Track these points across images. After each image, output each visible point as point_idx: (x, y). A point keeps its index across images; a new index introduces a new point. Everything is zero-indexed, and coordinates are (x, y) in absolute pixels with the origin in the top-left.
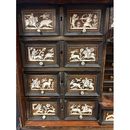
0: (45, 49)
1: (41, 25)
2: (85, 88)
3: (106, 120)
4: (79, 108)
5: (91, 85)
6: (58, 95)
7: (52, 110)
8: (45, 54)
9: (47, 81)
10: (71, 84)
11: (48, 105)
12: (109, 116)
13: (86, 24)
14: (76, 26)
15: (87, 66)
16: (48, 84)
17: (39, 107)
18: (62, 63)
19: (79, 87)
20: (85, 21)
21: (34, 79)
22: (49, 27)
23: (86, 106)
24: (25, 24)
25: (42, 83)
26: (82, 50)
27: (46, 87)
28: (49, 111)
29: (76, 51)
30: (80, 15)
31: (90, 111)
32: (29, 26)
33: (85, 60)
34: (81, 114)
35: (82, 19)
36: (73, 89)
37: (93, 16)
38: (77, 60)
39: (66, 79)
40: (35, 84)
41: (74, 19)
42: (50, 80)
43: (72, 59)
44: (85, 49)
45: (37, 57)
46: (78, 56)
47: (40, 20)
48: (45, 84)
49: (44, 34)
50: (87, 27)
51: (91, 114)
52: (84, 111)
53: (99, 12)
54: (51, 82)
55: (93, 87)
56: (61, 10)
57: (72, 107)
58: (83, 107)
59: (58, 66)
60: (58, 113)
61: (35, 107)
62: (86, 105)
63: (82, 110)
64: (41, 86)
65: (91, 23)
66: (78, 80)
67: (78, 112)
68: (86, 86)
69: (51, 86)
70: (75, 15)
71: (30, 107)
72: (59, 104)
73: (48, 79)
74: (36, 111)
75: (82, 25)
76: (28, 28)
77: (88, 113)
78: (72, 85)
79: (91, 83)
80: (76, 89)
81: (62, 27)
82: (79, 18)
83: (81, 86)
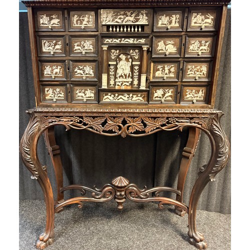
0: (55, 41)
1: (52, 23)
2: (87, 74)
3: (104, 100)
4: (83, 93)
5: (91, 72)
6: (66, 80)
7: (61, 94)
8: (55, 46)
9: (57, 68)
11: (58, 90)
12: (105, 97)
13: (84, 23)
14: (77, 24)
15: (87, 55)
16: (58, 70)
17: (51, 91)
18: (68, 53)
19: (82, 73)
20: (83, 20)
21: (47, 66)
22: (58, 24)
23: (89, 91)
24: (40, 22)
25: (52, 70)
26: (82, 43)
27: (56, 73)
28: (59, 95)
29: (78, 43)
30: (79, 16)
32: (43, 24)
33: (85, 51)
34: (85, 98)
35: (81, 18)
36: (77, 75)
38: (79, 51)
39: (71, 67)
40: (47, 71)
41: (75, 18)
42: (59, 67)
43: (76, 50)
44: (85, 42)
45: (49, 48)
46: (80, 48)
47: (51, 19)
48: (55, 71)
49: (54, 30)
51: (93, 98)
52: (87, 96)
53: (93, 13)
54: (60, 69)
55: (93, 74)
56: (66, 12)
57: (77, 92)
58: (86, 92)
59: (65, 56)
60: (67, 98)
61: (48, 91)
62: (88, 89)
63: (85, 95)
64: (52, 73)
65: (88, 22)
66: (81, 68)
67: (82, 97)
68: (87, 73)
69: (60, 72)
70: (76, 16)
71: (44, 91)
72: (67, 89)
73: (57, 66)
74: (48, 95)
75: (81, 23)
76: (42, 25)
77: (91, 97)
78: (76, 72)
79: (91, 70)
80: (79, 75)
81: (67, 24)
83: (84, 72)
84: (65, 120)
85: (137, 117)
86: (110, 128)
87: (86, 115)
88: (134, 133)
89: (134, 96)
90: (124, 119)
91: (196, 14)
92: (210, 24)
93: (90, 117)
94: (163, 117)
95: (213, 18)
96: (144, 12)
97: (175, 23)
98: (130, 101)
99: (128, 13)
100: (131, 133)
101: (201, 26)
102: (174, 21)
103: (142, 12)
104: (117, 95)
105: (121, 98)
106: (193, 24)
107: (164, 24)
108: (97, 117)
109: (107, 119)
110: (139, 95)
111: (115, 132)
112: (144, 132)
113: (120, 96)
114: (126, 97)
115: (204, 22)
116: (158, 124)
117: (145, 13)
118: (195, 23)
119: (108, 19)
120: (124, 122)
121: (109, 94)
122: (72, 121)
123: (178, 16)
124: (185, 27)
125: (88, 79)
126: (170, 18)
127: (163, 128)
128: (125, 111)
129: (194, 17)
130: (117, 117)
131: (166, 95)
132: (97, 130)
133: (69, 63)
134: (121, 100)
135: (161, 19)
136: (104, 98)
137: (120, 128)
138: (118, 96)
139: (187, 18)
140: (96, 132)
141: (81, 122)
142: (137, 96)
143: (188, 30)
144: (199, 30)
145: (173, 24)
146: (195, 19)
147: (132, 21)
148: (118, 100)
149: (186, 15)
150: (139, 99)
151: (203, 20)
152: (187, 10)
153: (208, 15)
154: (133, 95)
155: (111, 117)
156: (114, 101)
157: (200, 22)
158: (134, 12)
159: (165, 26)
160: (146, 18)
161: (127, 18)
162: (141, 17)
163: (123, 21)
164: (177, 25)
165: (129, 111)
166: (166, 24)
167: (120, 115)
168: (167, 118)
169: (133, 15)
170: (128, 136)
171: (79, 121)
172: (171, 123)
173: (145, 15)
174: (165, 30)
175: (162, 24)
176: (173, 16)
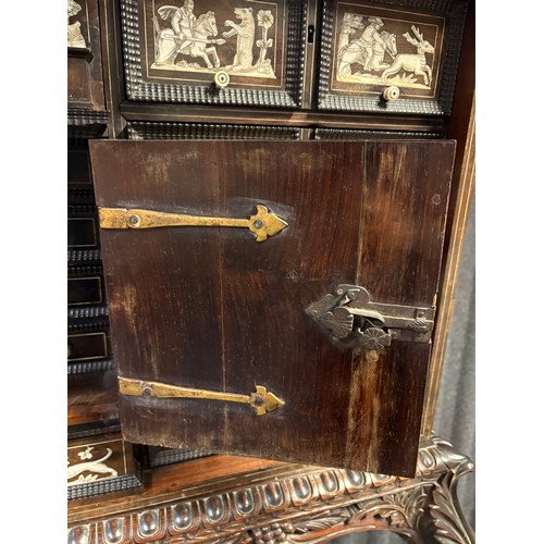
91: (357, 21)
92: (420, 79)
95: (431, 49)
97: (256, 55)
101: (381, 88)
102: (244, 47)
106: (344, 75)
107: (190, 59)
115: (396, 67)
118: (356, 68)
123: (268, 18)
124: (305, 86)
126: (221, 27)
129: (351, 38)
135: (166, 24)
139: (317, 34)
143: (323, 105)
144: (371, 105)
145: (243, 65)
146: (354, 46)
149: (310, 18)
150: (86, 473)
151: (388, 59)
153: (413, 35)
157: (377, 67)
159: (194, 68)
164: (265, 70)
166: (200, 60)
174: (200, 96)
175: (179, 58)
176: (238, 11)
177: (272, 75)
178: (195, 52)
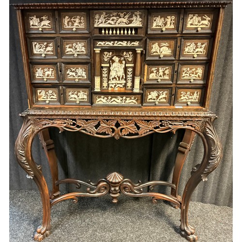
0: (46, 43)
1: (42, 25)
2: (79, 76)
3: (97, 103)
4: (76, 94)
5: (84, 74)
6: (58, 82)
7: (54, 96)
8: (46, 48)
9: (49, 71)
10: (67, 73)
11: (50, 92)
12: (99, 100)
13: (76, 24)
14: (68, 25)
15: (80, 57)
16: (50, 73)
17: (43, 93)
18: (60, 55)
19: (75, 76)
20: (75, 22)
21: (38, 69)
22: (48, 26)
23: (82, 93)
24: (29, 24)
25: (44, 72)
26: (74, 44)
27: (48, 76)
28: (51, 97)
29: (70, 45)
30: (70, 17)
31: (85, 97)
32: (33, 25)
33: (77, 53)
34: (78, 100)
36: (70, 78)
37: (81, 18)
38: (71, 53)
39: (63, 69)
40: (39, 73)
41: (66, 20)
42: (51, 69)
43: (67, 52)
44: (77, 44)
45: (40, 50)
46: (72, 49)
47: (41, 20)
48: (47, 73)
49: (45, 32)
50: (77, 26)
51: (86, 100)
52: (80, 97)
53: (85, 14)
54: (52, 71)
55: (86, 76)
56: (56, 13)
57: (70, 93)
58: (79, 93)
59: (56, 58)
60: (59, 100)
61: (40, 93)
62: (81, 91)
63: (78, 97)
64: (44, 75)
65: (80, 23)
66: (73, 70)
67: (75, 98)
68: (80, 75)
69: (52, 74)
70: (67, 17)
71: (36, 93)
72: (59, 91)
73: (49, 69)
74: (41, 96)
75: (73, 25)
76: (32, 27)
77: (83, 99)
78: (69, 74)
79: (84, 72)
80: (72, 77)
81: (57, 26)
82: (70, 19)
83: (76, 75)
84: (58, 122)
85: (130, 120)
86: (104, 131)
87: (80, 117)
88: (127, 135)
89: (128, 99)
90: (117, 121)
91: (192, 16)
92: (207, 25)
93: (83, 119)
94: (156, 120)
95: (210, 19)
96: (138, 13)
97: (171, 24)
98: (123, 103)
99: (121, 14)
100: (124, 135)
101: (197, 28)
102: (169, 23)
103: (136, 13)
104: (110, 97)
105: (114, 101)
106: (189, 26)
107: (158, 26)
108: (90, 120)
109: (100, 122)
110: (133, 98)
111: (108, 134)
112: (137, 134)
113: (113, 99)
114: (120, 100)
115: (201, 23)
116: (151, 127)
117: (139, 15)
118: (191, 24)
119: (100, 20)
120: (118, 125)
121: (102, 97)
122: (65, 123)
123: (173, 18)
124: (180, 29)
125: (81, 82)
126: (165, 20)
127: (156, 130)
128: (119, 114)
129: (191, 19)
130: (110, 120)
131: (160, 97)
132: (90, 133)
133: (61, 66)
134: (114, 103)
136: (97, 101)
137: (113, 131)
138: (111, 99)
139: (183, 19)
140: (89, 134)
141: (74, 124)
142: (131, 99)
143: (183, 32)
144: (195, 32)
145: (168, 26)
146: (192, 20)
147: (126, 23)
148: (111, 102)
149: (182, 16)
150: (132, 102)
151: (199, 22)
152: (183, 11)
153: (205, 17)
154: (126, 97)
155: (104, 120)
156: (108, 103)
157: (196, 24)
158: (127, 13)
159: (159, 27)
160: (140, 19)
161: (120, 20)
162: (135, 19)
163: (116, 22)
164: (172, 26)
165: (122, 114)
167: (113, 118)
168: (161, 121)
169: (127, 16)
170: (121, 138)
171: (72, 123)
172: (164, 126)
173: (138, 16)
174: (160, 32)
175: (157, 26)
176: (168, 17)
177: (174, 27)
178: (160, 25)
